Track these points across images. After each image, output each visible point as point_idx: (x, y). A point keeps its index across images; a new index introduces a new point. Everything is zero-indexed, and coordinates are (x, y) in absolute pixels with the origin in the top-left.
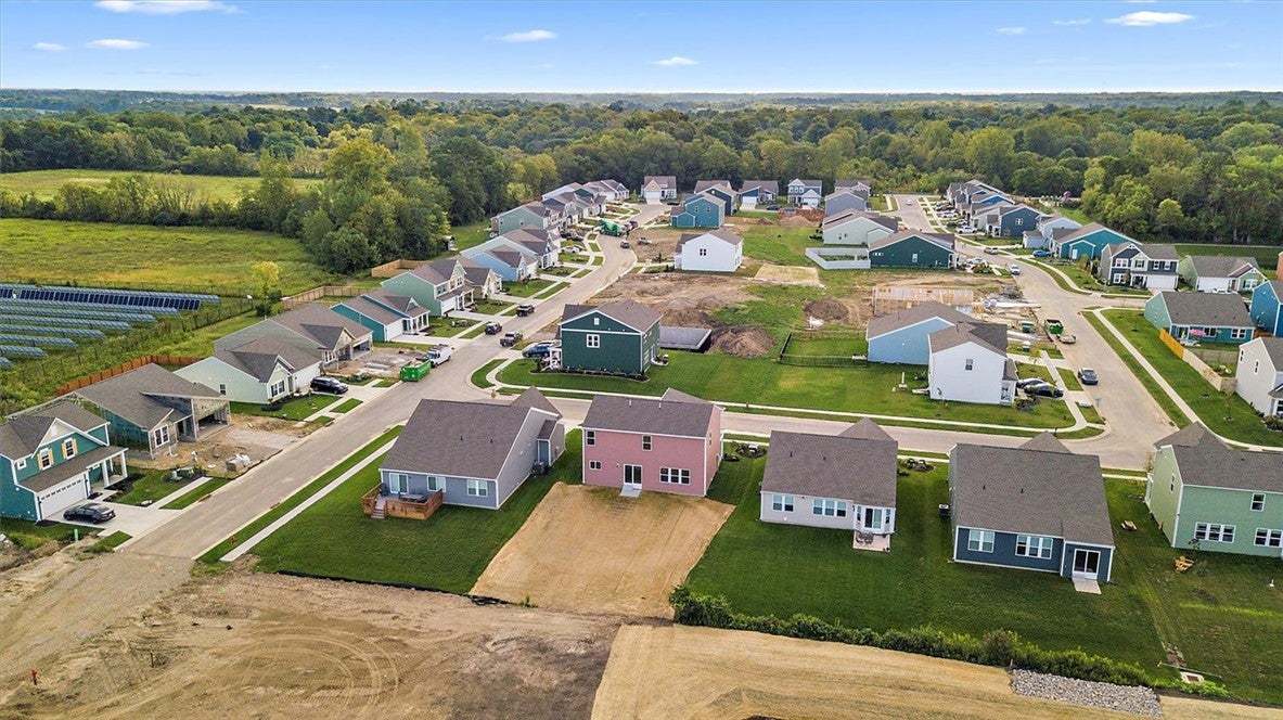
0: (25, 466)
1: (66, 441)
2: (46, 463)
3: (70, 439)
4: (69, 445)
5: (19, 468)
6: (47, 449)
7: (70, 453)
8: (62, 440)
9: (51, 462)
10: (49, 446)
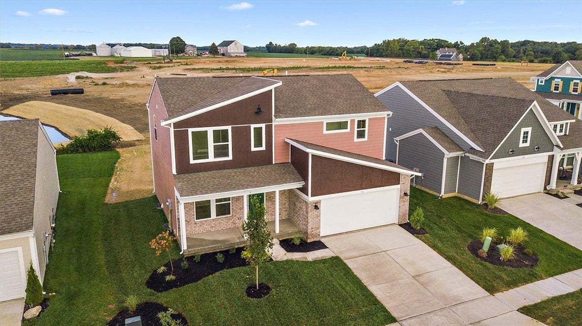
0: (543, 84)
1: (574, 81)
2: (556, 88)
3: (579, 81)
4: (576, 84)
5: (540, 83)
6: (560, 80)
7: (575, 90)
8: (572, 79)
9: (560, 90)
10: (562, 79)
